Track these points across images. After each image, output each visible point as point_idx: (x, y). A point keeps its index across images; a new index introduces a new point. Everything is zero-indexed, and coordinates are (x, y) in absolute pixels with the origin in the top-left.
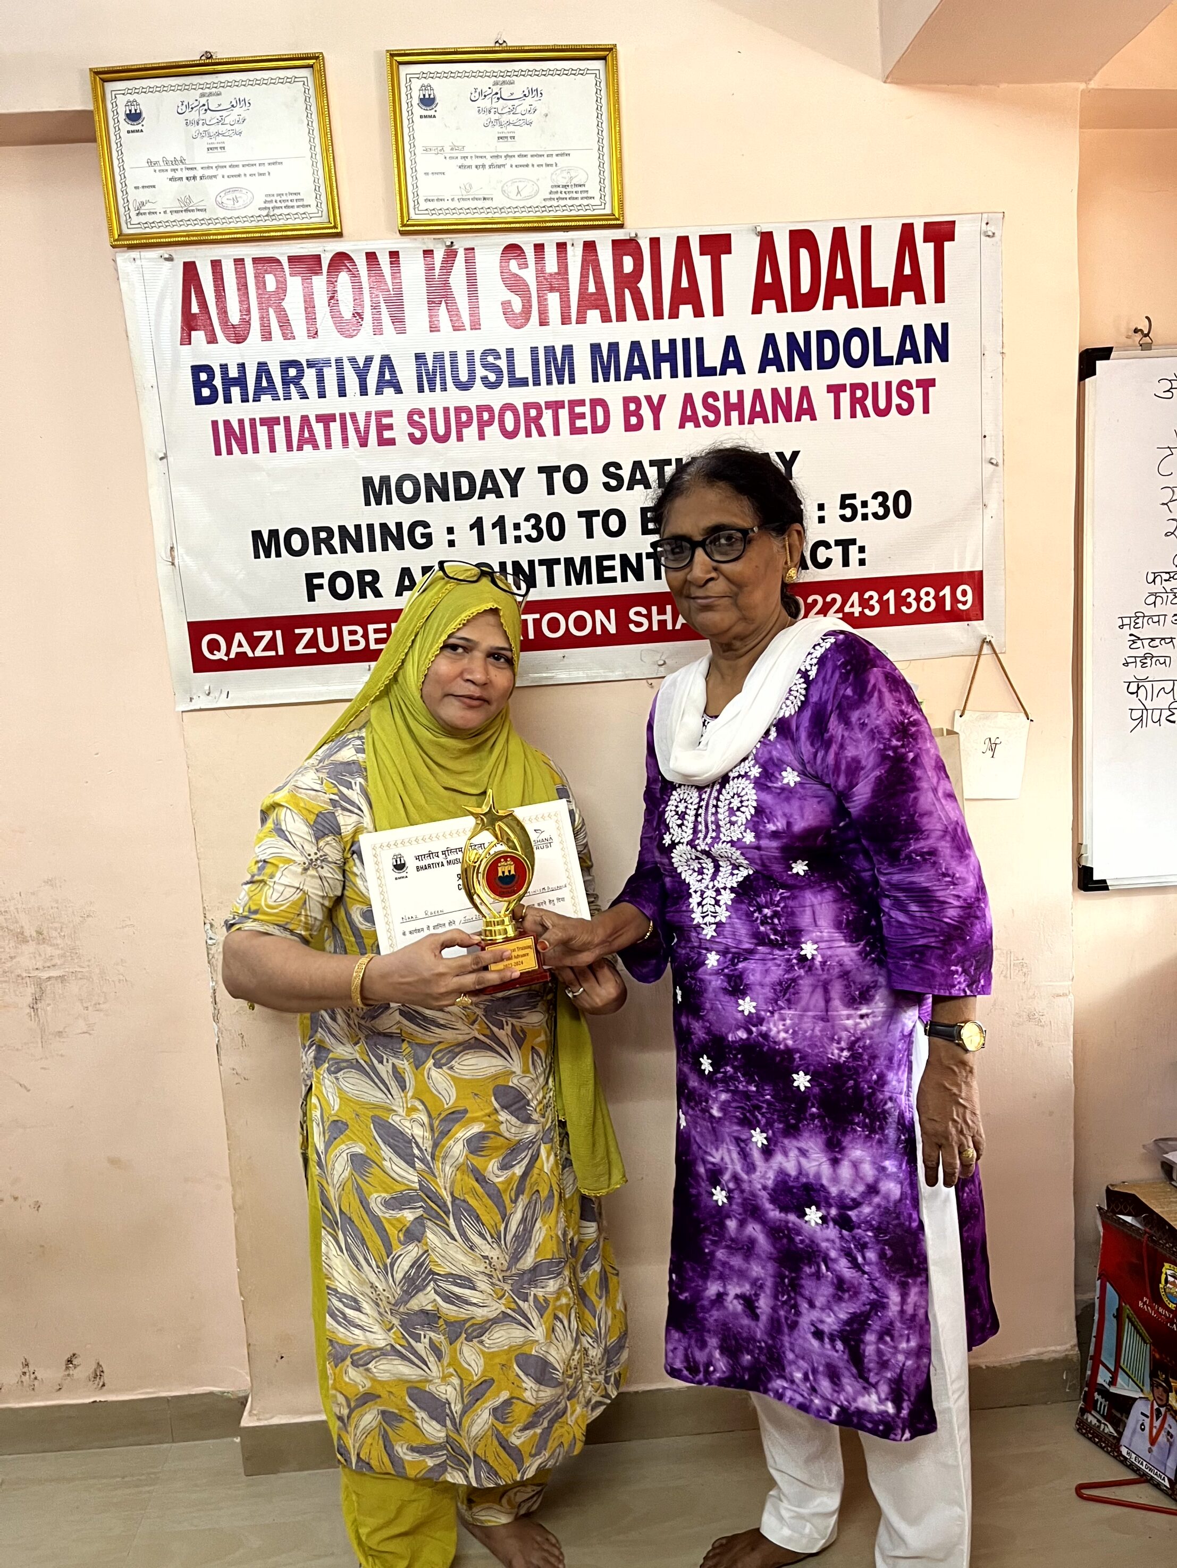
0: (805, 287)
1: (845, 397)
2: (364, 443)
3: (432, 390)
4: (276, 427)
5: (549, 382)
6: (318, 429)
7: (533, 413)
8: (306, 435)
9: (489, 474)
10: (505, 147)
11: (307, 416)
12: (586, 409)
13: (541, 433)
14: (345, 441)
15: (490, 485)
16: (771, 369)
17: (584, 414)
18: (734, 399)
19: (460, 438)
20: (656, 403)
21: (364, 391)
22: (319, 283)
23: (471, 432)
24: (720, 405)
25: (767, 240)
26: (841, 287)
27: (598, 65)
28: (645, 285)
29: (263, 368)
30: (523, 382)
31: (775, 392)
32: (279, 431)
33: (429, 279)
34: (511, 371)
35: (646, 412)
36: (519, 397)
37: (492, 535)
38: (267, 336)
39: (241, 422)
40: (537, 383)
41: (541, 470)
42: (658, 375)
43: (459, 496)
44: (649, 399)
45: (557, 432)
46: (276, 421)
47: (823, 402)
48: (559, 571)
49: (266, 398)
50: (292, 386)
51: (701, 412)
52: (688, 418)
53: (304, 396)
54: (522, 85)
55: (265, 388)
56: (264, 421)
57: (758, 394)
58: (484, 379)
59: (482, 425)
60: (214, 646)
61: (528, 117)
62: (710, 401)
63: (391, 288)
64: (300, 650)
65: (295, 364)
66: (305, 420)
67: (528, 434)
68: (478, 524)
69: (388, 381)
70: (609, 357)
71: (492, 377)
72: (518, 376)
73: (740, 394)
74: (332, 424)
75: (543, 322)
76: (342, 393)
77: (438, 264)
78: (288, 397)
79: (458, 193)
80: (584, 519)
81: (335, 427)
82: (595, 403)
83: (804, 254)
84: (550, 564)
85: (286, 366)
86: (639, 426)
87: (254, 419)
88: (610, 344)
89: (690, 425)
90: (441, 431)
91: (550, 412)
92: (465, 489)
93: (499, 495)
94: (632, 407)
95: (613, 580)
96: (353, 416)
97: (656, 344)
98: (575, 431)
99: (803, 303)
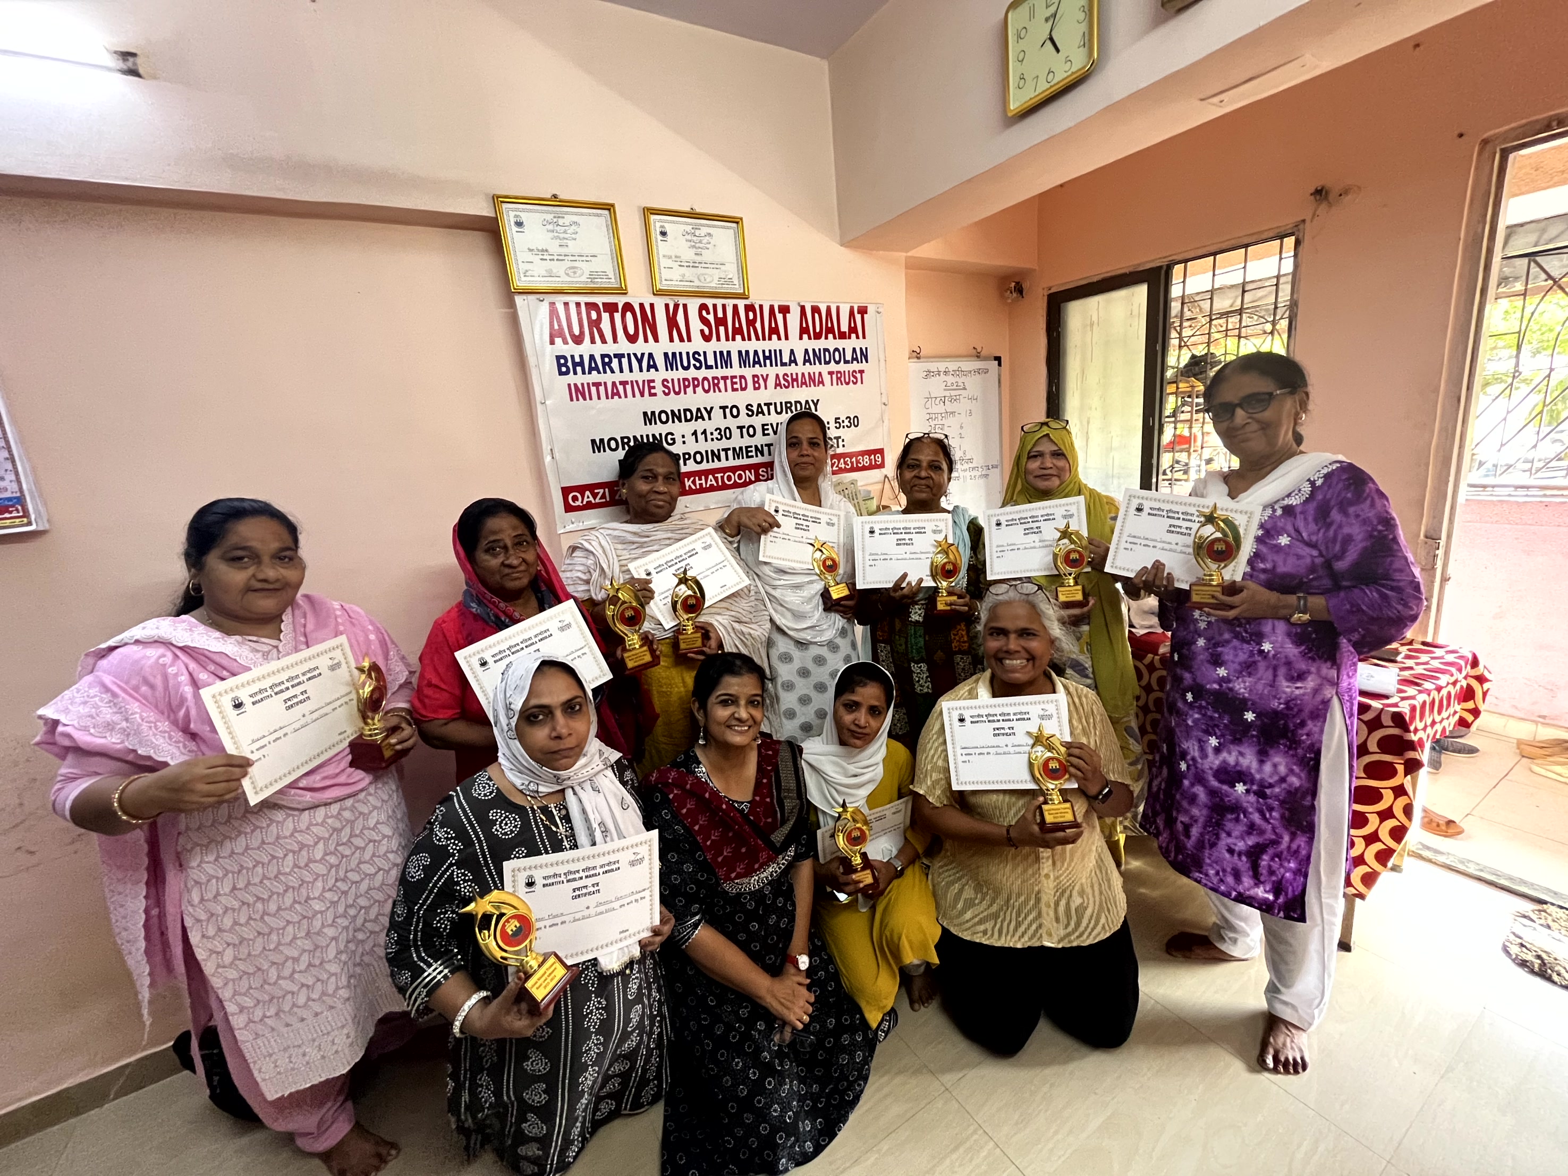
0: (818, 330)
1: (834, 376)
2: (642, 395)
3: (672, 370)
4: (600, 387)
5: (722, 367)
7: (716, 381)
8: (615, 391)
9: (698, 410)
10: (698, 259)
11: (615, 382)
12: (737, 380)
13: (720, 391)
14: (634, 393)
15: (699, 415)
16: (807, 364)
17: (737, 382)
20: (765, 377)
21: (641, 370)
22: (618, 317)
25: (803, 309)
26: (830, 330)
27: (734, 225)
28: (758, 325)
29: (592, 357)
30: (711, 367)
31: (810, 374)
32: (602, 389)
33: (668, 319)
34: (706, 362)
35: (761, 381)
36: (710, 374)
37: (701, 437)
38: (593, 341)
39: (583, 384)
40: (717, 367)
41: (721, 408)
42: (765, 366)
43: (686, 420)
44: (762, 375)
45: (726, 390)
46: (600, 384)
47: (827, 378)
48: (730, 453)
49: (594, 373)
50: (607, 367)
51: (783, 382)
52: (778, 385)
53: (613, 371)
54: (704, 230)
55: (593, 367)
56: (594, 384)
57: (803, 374)
59: (695, 387)
60: (575, 499)
61: (708, 246)
62: (786, 377)
63: (651, 323)
65: (608, 355)
66: (614, 384)
67: (714, 391)
68: (695, 433)
69: (652, 365)
70: (746, 356)
71: (698, 365)
72: (709, 364)
73: (797, 374)
75: (718, 340)
76: (631, 371)
77: (671, 311)
78: (605, 372)
79: (680, 278)
80: (739, 430)
81: (628, 387)
82: (742, 377)
83: (817, 315)
84: (726, 450)
86: (759, 388)
87: (589, 383)
88: (746, 351)
89: (778, 388)
90: (677, 390)
91: (723, 381)
92: (689, 417)
93: (704, 419)
94: (756, 379)
95: (752, 457)
96: (637, 382)
97: (764, 351)
99: (818, 336)
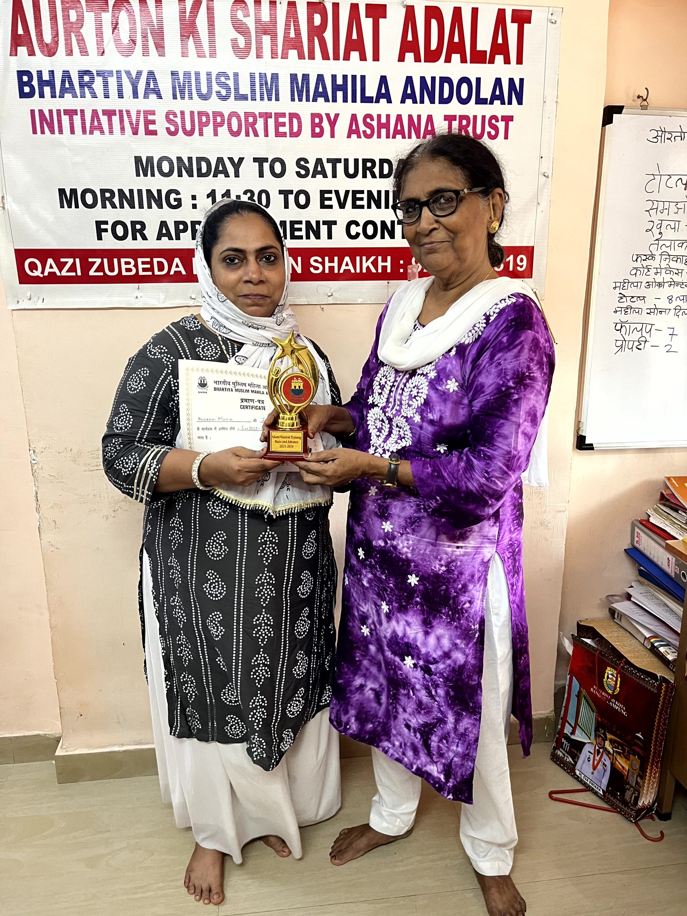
0: (433, 47)
1: (455, 124)
2: (135, 132)
3: (183, 98)
4: (75, 117)
5: (262, 99)
6: (104, 120)
7: (251, 120)
8: (96, 123)
9: (220, 160)
11: (96, 110)
12: (286, 120)
13: (256, 134)
14: (123, 129)
15: (221, 168)
16: (409, 101)
17: (285, 123)
18: (383, 120)
19: (201, 134)
20: (332, 119)
21: (135, 95)
22: (107, 17)
23: (208, 130)
24: (375, 123)
25: (410, 11)
26: (457, 48)
28: (328, 35)
29: (66, 75)
30: (244, 98)
31: (410, 117)
32: (77, 119)
33: (182, 18)
34: (237, 89)
35: (326, 124)
36: (242, 107)
38: (70, 52)
39: (51, 111)
40: (254, 99)
41: (255, 160)
42: (335, 100)
43: (200, 174)
44: (328, 115)
45: (266, 135)
46: (75, 112)
49: (68, 96)
50: (86, 88)
51: (362, 127)
52: (353, 131)
53: (94, 96)
55: (67, 89)
56: (66, 112)
57: (399, 118)
58: (218, 93)
59: (216, 126)
60: (33, 267)
62: (368, 120)
63: (155, 23)
64: (92, 273)
65: (87, 72)
66: (95, 113)
67: (247, 134)
68: (212, 194)
69: (153, 90)
70: (302, 83)
71: (224, 92)
72: (241, 93)
73: (388, 116)
74: (113, 117)
75: (259, 56)
76: (121, 96)
77: (188, 10)
78: (83, 96)
80: (283, 196)
81: (116, 119)
82: (293, 116)
83: (434, 24)
85: (82, 73)
86: (321, 135)
87: (60, 110)
88: (303, 75)
89: (354, 136)
90: (188, 128)
91: (262, 119)
92: (204, 170)
93: (227, 176)
94: (317, 120)
95: (301, 237)
96: (128, 112)
97: (334, 77)
98: (278, 134)
99: (432, 57)
